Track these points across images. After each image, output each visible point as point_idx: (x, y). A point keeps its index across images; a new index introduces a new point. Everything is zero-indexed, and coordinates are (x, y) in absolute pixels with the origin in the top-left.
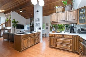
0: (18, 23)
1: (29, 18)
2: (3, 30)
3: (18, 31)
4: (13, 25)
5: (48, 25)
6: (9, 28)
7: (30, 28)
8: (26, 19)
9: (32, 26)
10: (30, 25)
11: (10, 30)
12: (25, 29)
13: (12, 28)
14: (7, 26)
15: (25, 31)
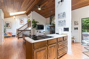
0: (37, 24)
1: (49, 17)
2: (25, 30)
3: (38, 31)
4: (33, 26)
5: (78, 24)
6: (30, 28)
7: (50, 29)
8: (46, 18)
9: (52, 27)
10: (50, 25)
11: (31, 30)
12: (44, 30)
13: (32, 29)
14: (28, 27)
15: (45, 32)
